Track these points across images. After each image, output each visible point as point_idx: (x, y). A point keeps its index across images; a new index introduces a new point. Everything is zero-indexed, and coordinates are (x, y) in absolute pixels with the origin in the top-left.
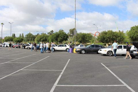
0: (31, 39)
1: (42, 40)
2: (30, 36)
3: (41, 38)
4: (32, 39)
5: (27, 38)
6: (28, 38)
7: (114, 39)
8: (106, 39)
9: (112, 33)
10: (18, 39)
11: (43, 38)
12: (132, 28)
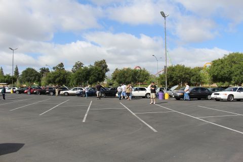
0: (33, 78)
1: (57, 79)
2: (32, 73)
3: (56, 77)
4: (35, 79)
5: (26, 77)
6: (29, 77)
7: (187, 78)
8: (175, 79)
9: (182, 69)
10: (6, 79)
11: (59, 76)
12: (215, 63)
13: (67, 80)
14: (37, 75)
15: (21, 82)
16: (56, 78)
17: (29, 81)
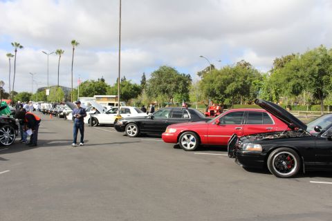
13: (253, 88)
14: (180, 79)
15: (149, 94)
16: (229, 83)
17: (165, 91)
